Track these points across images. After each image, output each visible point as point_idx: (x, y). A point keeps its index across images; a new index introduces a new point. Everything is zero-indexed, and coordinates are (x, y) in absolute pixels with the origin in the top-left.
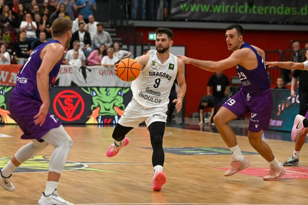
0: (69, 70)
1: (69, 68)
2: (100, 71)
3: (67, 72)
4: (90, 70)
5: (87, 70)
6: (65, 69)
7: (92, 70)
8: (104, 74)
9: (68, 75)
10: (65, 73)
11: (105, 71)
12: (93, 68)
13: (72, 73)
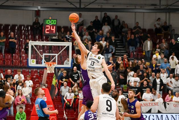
0: (157, 104)
1: (157, 103)
2: (174, 105)
3: (155, 105)
4: (168, 104)
5: (167, 104)
6: (154, 103)
7: (169, 103)
8: (176, 106)
9: (156, 106)
10: (154, 105)
11: (177, 104)
12: (170, 103)
13: (158, 105)
